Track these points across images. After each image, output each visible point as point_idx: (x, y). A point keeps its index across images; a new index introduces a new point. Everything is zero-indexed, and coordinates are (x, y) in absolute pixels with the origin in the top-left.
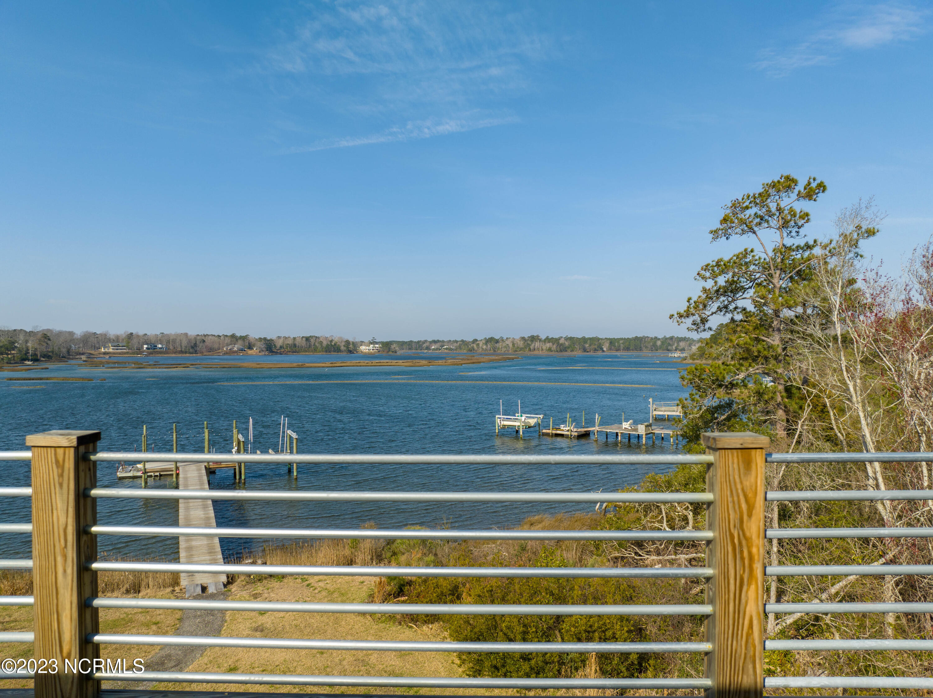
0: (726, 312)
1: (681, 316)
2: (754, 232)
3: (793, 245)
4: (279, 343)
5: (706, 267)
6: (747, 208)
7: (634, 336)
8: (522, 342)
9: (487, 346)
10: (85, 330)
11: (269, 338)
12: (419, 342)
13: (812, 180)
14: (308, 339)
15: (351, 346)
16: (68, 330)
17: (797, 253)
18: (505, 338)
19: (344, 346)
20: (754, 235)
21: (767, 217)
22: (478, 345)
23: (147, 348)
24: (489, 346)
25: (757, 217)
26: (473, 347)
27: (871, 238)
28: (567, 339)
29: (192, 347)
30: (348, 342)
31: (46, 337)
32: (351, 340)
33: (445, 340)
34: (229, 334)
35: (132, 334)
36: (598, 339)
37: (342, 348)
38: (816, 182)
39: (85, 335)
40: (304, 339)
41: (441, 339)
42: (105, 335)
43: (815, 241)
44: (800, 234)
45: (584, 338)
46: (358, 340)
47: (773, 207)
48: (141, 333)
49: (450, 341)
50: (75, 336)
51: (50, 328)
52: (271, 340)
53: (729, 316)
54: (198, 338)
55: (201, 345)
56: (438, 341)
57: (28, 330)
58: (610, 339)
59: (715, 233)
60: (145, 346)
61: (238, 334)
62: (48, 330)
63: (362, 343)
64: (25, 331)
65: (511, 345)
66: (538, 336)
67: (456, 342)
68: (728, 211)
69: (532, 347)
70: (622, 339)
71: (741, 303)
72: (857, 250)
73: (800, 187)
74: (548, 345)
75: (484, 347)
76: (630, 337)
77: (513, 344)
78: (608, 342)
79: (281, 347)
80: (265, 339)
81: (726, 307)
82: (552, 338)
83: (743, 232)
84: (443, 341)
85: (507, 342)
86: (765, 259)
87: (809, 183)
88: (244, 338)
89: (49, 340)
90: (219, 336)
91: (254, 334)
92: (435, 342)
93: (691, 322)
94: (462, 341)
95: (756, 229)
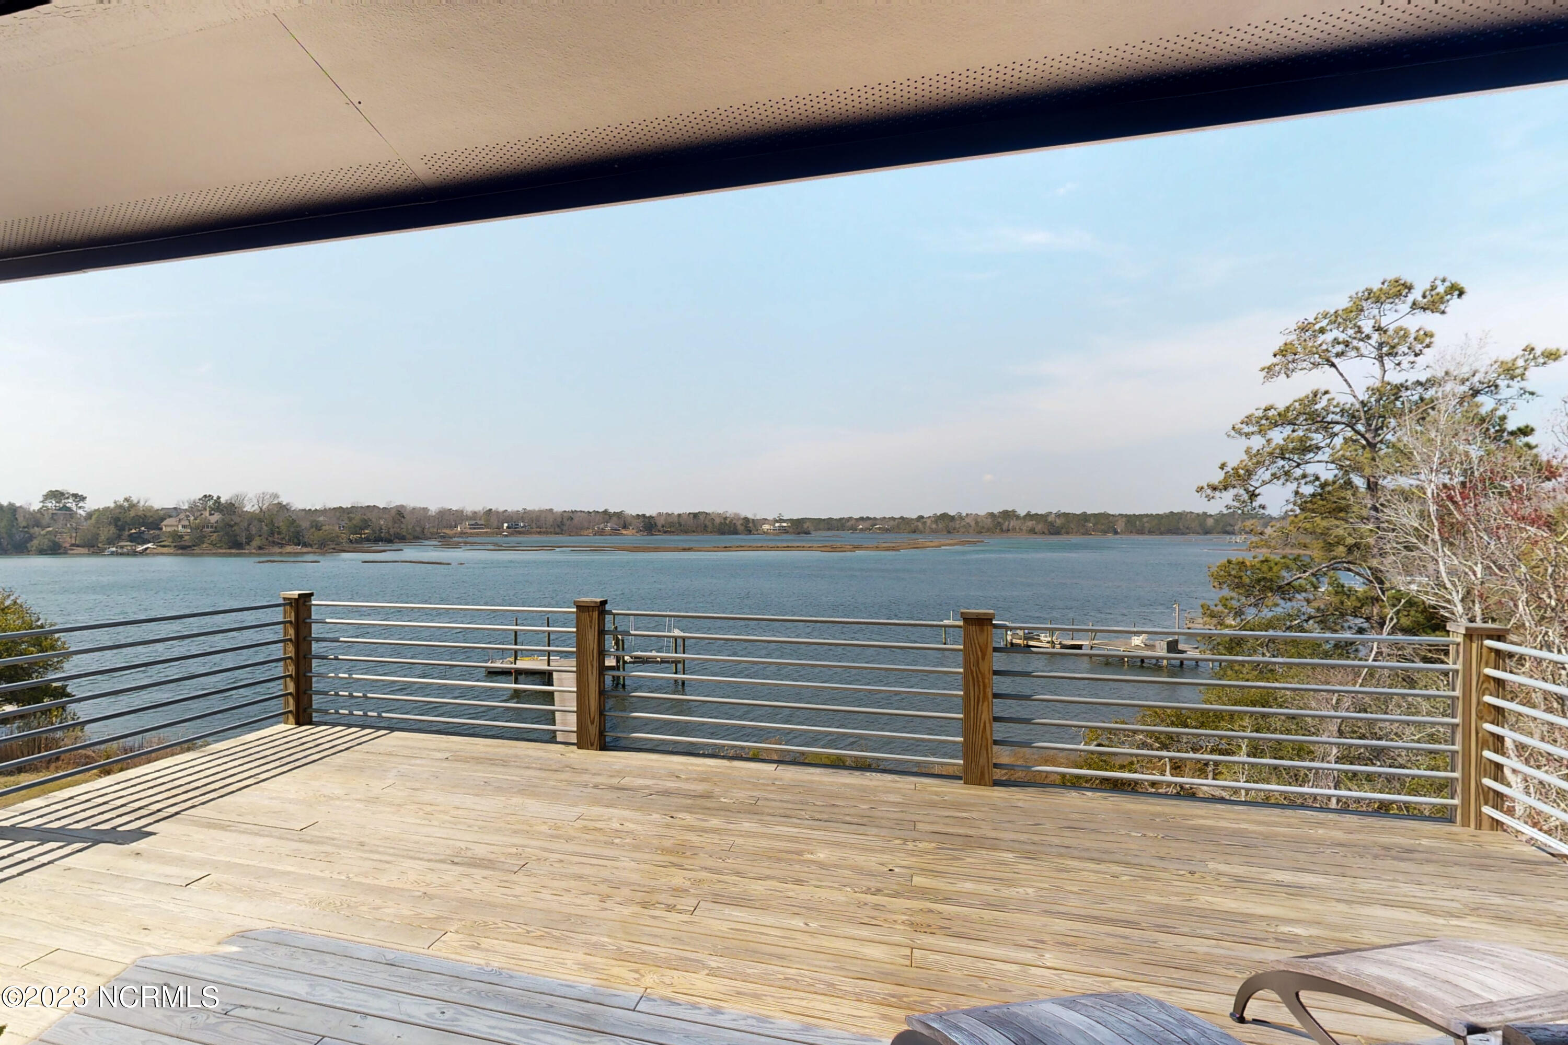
0: (1287, 480)
1: (1214, 489)
2: (1333, 365)
3: (1407, 381)
4: (660, 522)
5: (1248, 421)
6: (1322, 331)
7: (1167, 511)
8: (990, 520)
9: (937, 525)
10: (440, 506)
11: (648, 515)
12: (841, 519)
13: (1438, 283)
14: (695, 515)
15: (751, 525)
16: (422, 506)
17: (1414, 392)
18: (964, 514)
19: (742, 525)
20: (1333, 369)
21: (1355, 343)
22: (925, 523)
23: (508, 527)
24: (940, 526)
25: (1339, 343)
26: (917, 526)
27: (1552, 365)
28: (1058, 515)
29: (559, 526)
30: (746, 520)
31: (399, 513)
32: (750, 516)
33: (878, 517)
34: (601, 510)
35: (490, 510)
36: (1105, 516)
37: (740, 528)
38: (1447, 284)
39: (440, 512)
40: (692, 516)
41: (872, 516)
42: (462, 512)
43: (1447, 373)
44: (1416, 366)
45: (1084, 514)
46: (759, 517)
47: (1367, 326)
48: (501, 509)
49: (885, 518)
50: (430, 513)
51: (404, 504)
52: (651, 517)
53: (1292, 486)
54: (565, 514)
55: (568, 522)
56: (868, 518)
57: (381, 507)
58: (1126, 516)
59: (1270, 371)
60: (506, 525)
61: (612, 510)
62: (402, 506)
63: (765, 521)
64: (378, 508)
65: (973, 524)
66: (1014, 511)
67: (893, 519)
68: (1293, 337)
69: (1005, 527)
70: (1147, 516)
71: (1311, 469)
72: (1523, 384)
73: (1416, 295)
74: (1030, 524)
75: (934, 526)
76: (1161, 513)
77: (977, 523)
78: (1124, 519)
79: (663, 526)
80: (644, 516)
81: (1287, 473)
82: (1037, 514)
83: (1315, 365)
84: (875, 519)
85: (968, 520)
86: (1352, 405)
87: (1433, 288)
88: (619, 515)
89: (403, 517)
90: (589, 512)
91: (632, 510)
92: (862, 519)
93: (1232, 497)
94: (902, 518)
95: (1336, 361)
